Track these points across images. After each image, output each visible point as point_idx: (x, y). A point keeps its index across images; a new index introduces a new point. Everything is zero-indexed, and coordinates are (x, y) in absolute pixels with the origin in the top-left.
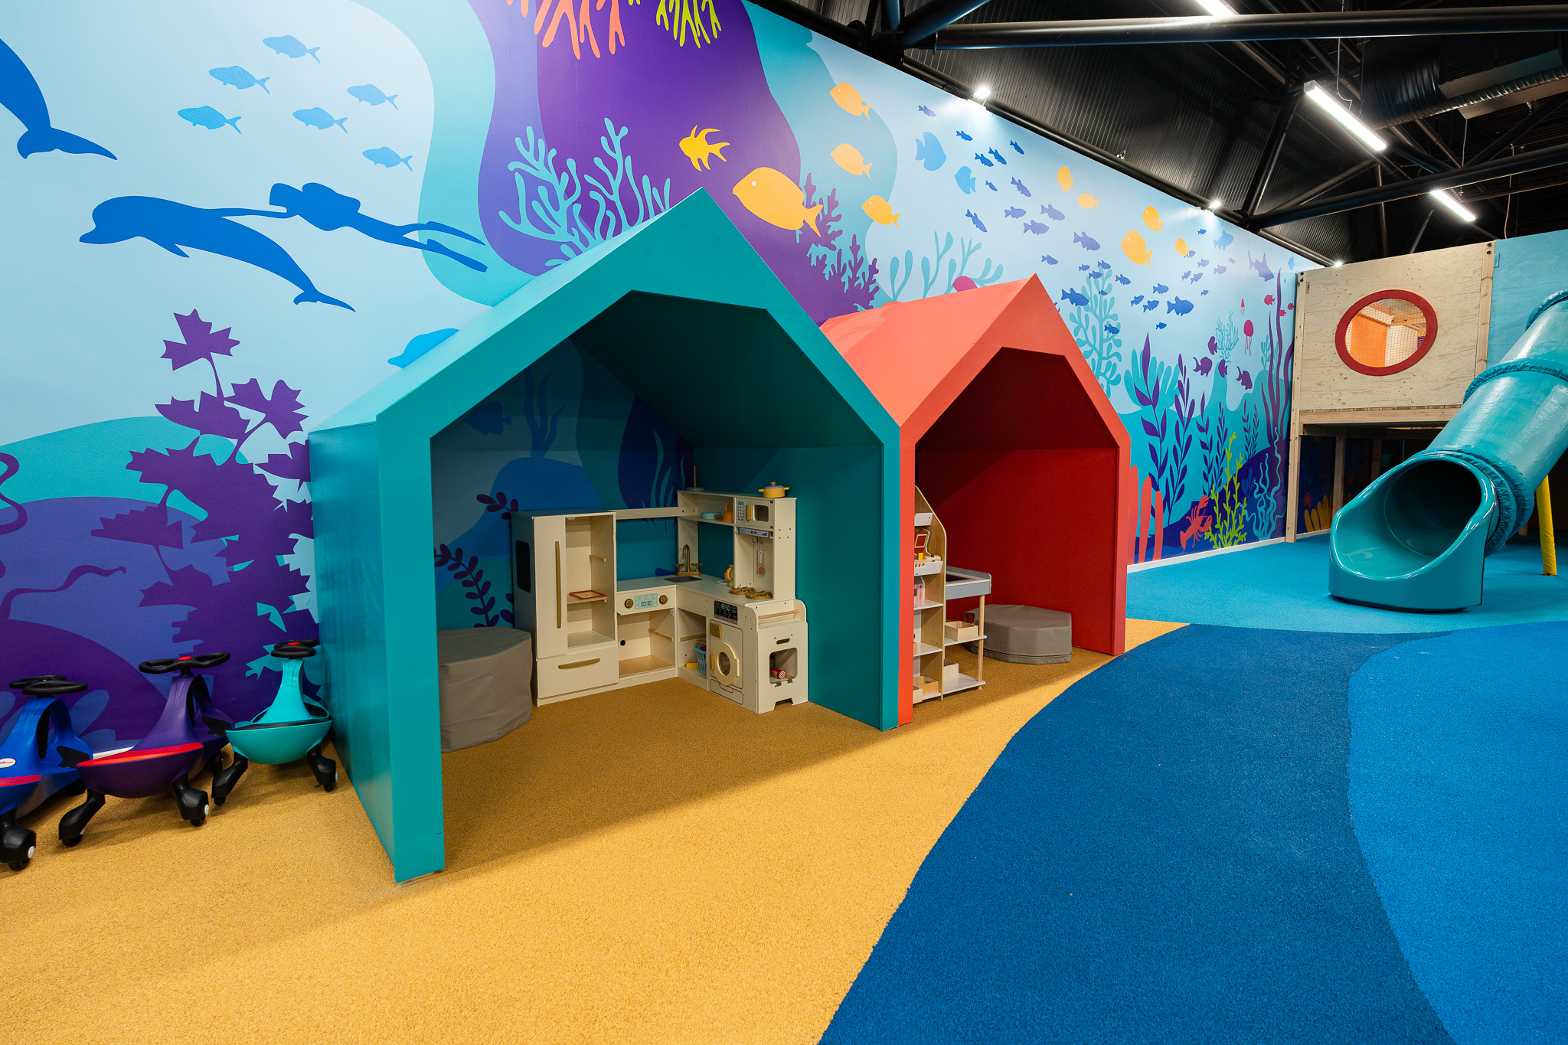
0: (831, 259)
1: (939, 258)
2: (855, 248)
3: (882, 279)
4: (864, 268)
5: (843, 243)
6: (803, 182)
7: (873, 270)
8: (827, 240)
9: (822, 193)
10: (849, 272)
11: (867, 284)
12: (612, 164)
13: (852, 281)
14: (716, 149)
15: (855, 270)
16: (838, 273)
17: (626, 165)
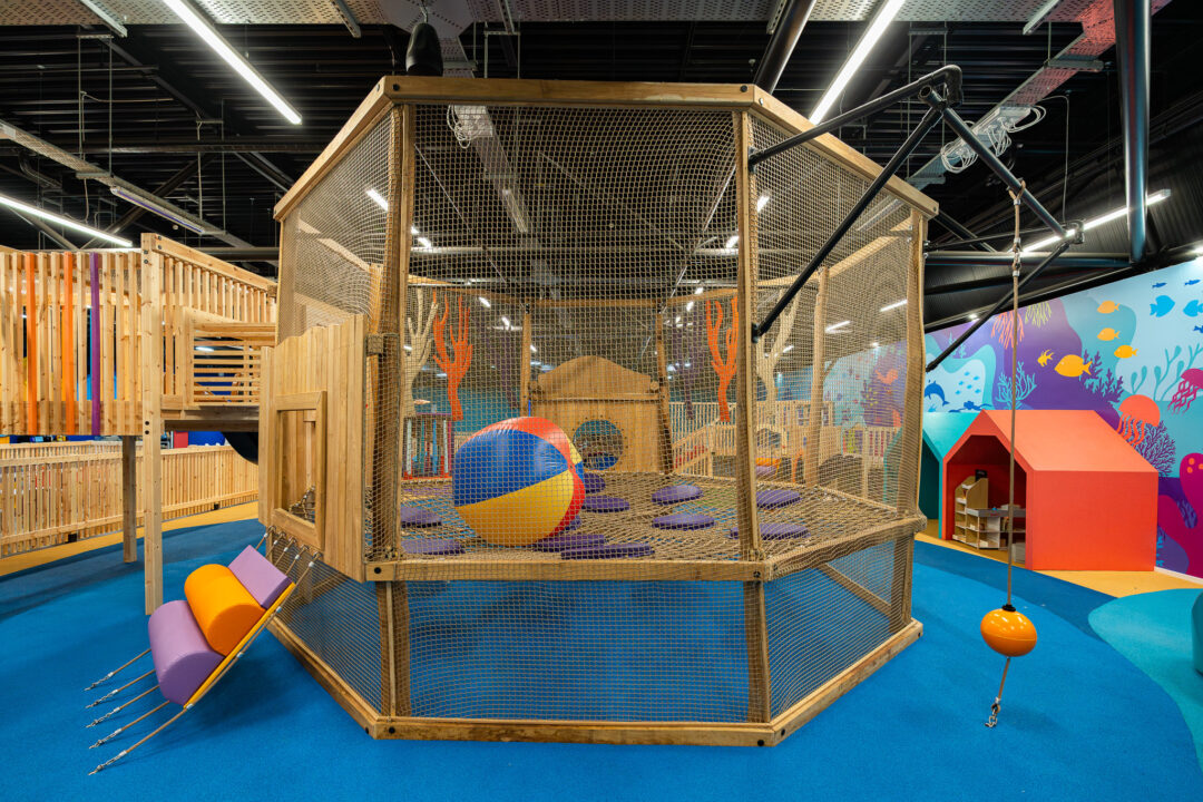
0: (1096, 382)
1: (1169, 363)
2: (1109, 375)
3: (1126, 386)
4: (1115, 383)
5: (1103, 375)
6: (1083, 354)
7: (1120, 382)
8: (1094, 375)
9: (1092, 355)
10: (1106, 387)
11: (1116, 391)
12: (1019, 375)
13: (1107, 391)
14: (1049, 357)
15: (1109, 385)
16: (1099, 390)
17: (1022, 373)
